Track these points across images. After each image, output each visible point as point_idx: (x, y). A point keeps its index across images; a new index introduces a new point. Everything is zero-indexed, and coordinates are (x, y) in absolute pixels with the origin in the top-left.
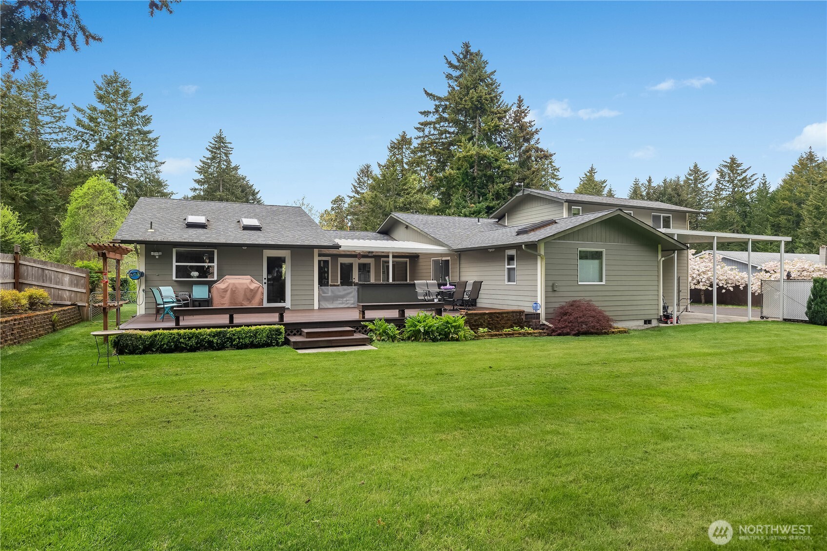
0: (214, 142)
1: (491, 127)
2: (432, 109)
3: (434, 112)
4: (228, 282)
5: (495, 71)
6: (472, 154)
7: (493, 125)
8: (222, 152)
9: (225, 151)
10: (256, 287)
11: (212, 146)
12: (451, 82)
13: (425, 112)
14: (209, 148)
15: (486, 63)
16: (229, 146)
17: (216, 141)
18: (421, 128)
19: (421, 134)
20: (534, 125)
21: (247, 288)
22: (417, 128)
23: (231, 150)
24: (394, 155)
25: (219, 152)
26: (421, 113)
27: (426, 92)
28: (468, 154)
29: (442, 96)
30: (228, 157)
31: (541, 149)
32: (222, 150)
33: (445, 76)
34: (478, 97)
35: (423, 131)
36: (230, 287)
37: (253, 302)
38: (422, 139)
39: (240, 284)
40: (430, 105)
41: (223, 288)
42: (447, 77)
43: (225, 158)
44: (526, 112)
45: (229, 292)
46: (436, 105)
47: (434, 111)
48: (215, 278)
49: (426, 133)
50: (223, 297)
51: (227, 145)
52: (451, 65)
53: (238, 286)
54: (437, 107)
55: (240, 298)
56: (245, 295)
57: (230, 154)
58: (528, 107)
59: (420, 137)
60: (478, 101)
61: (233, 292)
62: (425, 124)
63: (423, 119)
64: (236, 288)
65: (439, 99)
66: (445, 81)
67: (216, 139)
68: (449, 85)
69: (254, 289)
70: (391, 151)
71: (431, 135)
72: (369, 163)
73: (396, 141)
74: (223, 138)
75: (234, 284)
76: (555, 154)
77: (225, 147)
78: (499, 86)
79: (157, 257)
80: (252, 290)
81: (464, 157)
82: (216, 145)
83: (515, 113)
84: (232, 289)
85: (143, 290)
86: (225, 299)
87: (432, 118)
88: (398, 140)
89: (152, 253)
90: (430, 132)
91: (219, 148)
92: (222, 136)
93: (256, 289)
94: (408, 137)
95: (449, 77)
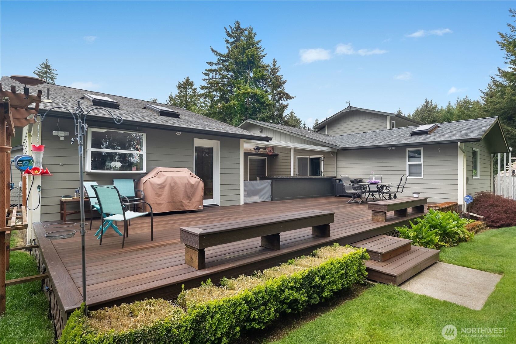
0: (41, 68)
1: (260, 76)
2: (215, 61)
3: (216, 64)
4: (164, 175)
5: (261, 41)
6: (249, 92)
7: (261, 74)
8: (48, 76)
9: (51, 76)
10: (196, 182)
11: (39, 70)
12: (228, 45)
13: (211, 63)
14: (37, 72)
15: (255, 34)
16: (54, 72)
17: (43, 68)
18: (207, 74)
19: (207, 78)
20: (283, 78)
21: (188, 184)
22: (204, 73)
23: (56, 75)
24: (181, 92)
25: (45, 76)
26: (208, 63)
27: (212, 49)
28: (246, 91)
29: (223, 54)
30: (53, 80)
31: (287, 93)
32: (48, 75)
33: (224, 40)
34: (251, 55)
35: (209, 76)
36: (169, 181)
37: (193, 200)
38: (208, 81)
39: (180, 178)
40: (215, 59)
41: (159, 183)
42: (225, 41)
43: (51, 81)
44: (278, 69)
45: (167, 189)
46: (218, 59)
47: (217, 62)
48: (144, 171)
49: (211, 77)
50: (159, 195)
51: (52, 71)
52: (228, 34)
53: (178, 181)
54: (219, 60)
55: (181, 195)
56: (186, 192)
57: (54, 78)
58: (279, 66)
59: (206, 79)
60: (251, 57)
61: (172, 188)
62: (211, 71)
63: (209, 67)
64: (175, 183)
65: (221, 55)
66: (225, 44)
67: (43, 66)
68: (227, 47)
69: (195, 184)
70: (179, 89)
71: (214, 79)
72: (156, 98)
73: (182, 83)
74: (49, 66)
75: (172, 178)
76: (295, 97)
77: (50, 73)
78: (264, 50)
79: (62, 139)
80: (192, 186)
81: (243, 93)
82: (42, 70)
83: (271, 69)
84: (170, 184)
85: (39, 187)
86: (162, 197)
87: (215, 67)
88: (184, 82)
89: (55, 133)
90: (213, 77)
91: (46, 73)
92: (48, 64)
93: (197, 184)
94: (190, 81)
95: (227, 41)
